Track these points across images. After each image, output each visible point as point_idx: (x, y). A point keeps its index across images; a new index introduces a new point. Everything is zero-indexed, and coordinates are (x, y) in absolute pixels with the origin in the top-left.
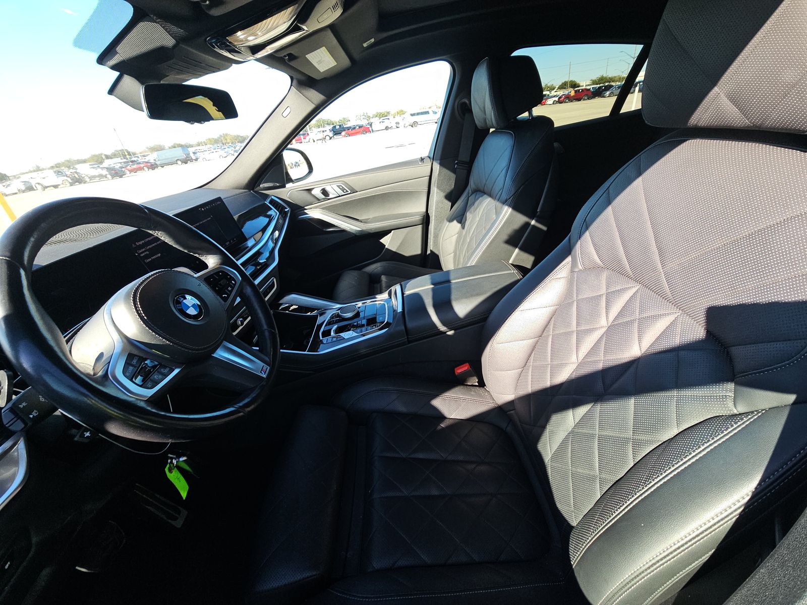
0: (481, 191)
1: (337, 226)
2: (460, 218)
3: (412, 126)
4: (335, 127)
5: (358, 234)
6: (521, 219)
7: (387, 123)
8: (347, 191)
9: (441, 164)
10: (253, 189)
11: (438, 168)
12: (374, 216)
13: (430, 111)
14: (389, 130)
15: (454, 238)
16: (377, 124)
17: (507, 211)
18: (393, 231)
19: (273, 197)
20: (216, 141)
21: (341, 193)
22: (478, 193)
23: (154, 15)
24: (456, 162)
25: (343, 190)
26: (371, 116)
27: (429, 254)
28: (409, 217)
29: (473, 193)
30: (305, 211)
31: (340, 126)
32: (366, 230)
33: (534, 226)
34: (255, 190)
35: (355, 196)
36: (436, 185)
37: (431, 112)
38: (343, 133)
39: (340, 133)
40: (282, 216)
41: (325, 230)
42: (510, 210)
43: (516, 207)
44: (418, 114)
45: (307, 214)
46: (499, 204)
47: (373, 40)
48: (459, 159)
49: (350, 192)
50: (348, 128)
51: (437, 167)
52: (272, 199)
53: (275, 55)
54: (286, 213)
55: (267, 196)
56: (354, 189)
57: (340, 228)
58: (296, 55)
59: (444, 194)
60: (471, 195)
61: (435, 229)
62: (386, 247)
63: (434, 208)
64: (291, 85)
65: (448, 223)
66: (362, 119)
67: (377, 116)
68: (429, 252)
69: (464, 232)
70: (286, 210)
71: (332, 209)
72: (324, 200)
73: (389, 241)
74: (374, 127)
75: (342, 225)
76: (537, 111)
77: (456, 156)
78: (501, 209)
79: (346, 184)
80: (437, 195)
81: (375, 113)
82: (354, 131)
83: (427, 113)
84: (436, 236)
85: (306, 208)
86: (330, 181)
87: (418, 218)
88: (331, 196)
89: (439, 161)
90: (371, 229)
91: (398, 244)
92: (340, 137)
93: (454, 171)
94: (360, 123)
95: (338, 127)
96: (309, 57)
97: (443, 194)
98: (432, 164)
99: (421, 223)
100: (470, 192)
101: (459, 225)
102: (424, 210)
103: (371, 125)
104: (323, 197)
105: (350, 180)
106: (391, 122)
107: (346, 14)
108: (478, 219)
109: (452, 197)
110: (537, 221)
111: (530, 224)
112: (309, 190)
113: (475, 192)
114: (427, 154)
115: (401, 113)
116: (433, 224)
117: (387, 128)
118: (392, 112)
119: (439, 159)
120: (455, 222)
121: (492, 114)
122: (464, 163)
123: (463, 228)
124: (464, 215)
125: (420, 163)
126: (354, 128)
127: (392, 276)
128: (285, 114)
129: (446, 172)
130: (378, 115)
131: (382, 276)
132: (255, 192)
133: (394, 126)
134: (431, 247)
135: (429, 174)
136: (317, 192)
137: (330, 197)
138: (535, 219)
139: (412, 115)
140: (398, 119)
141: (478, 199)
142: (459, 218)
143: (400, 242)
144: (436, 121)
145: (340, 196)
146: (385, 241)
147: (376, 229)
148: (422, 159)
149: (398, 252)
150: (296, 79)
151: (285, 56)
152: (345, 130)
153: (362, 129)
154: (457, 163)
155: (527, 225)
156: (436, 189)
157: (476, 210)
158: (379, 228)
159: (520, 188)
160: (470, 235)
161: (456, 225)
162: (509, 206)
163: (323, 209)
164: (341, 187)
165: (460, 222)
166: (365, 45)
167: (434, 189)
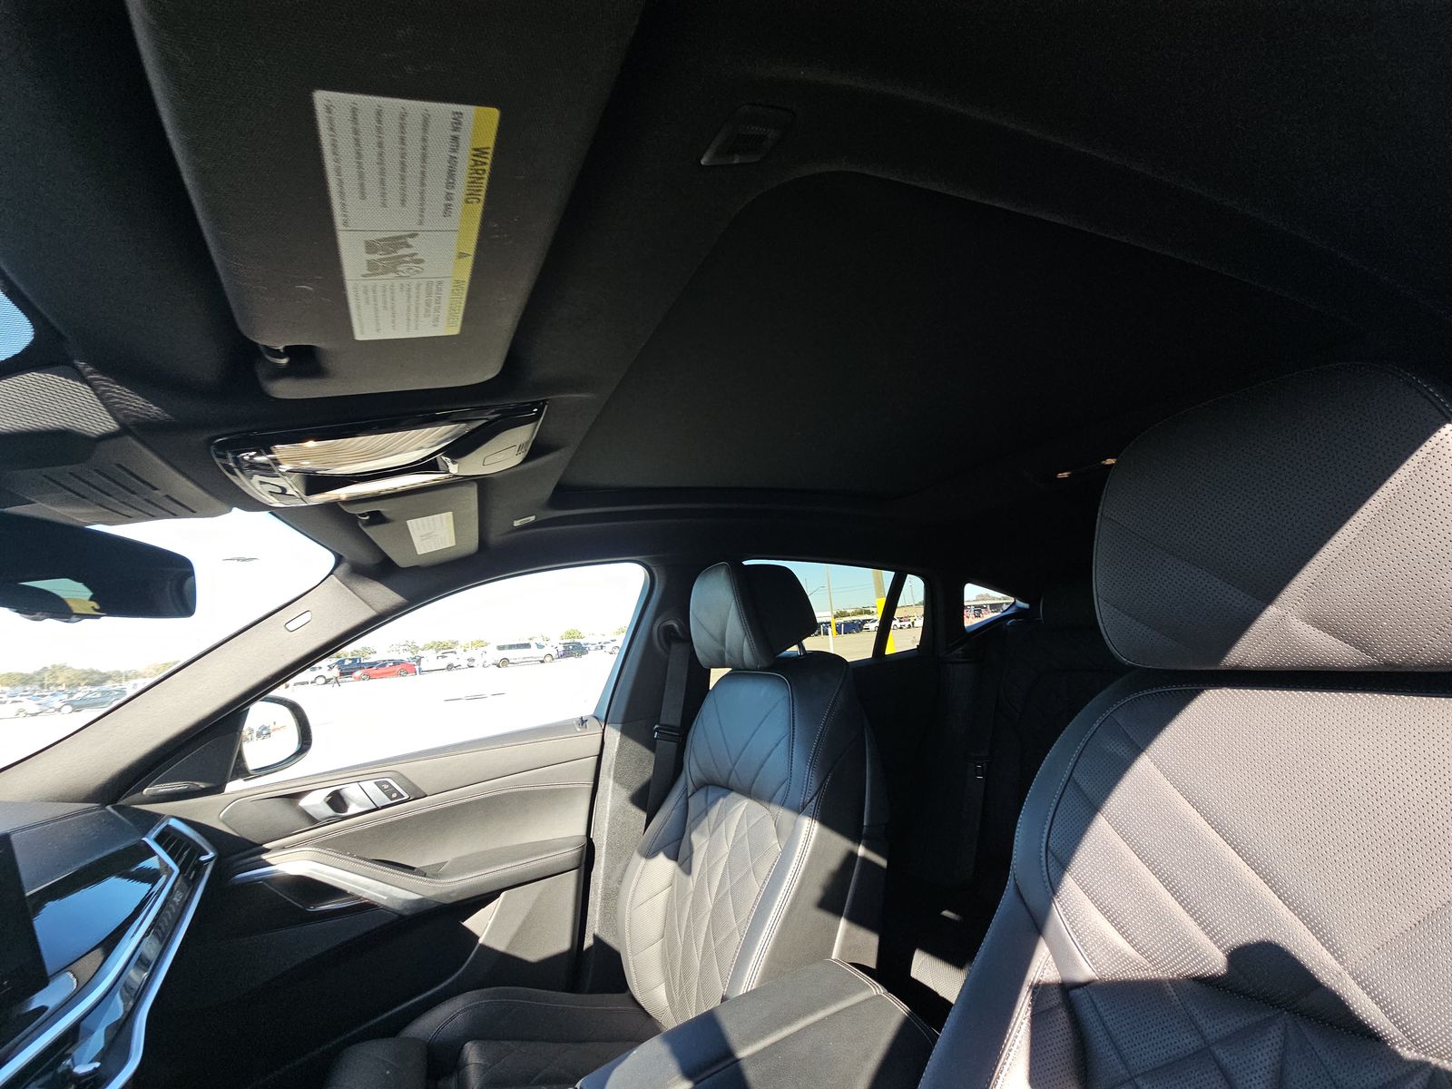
0: (719, 785)
1: (349, 895)
2: (676, 847)
3: (499, 666)
4: (343, 661)
5: (407, 913)
6: (839, 846)
7: (451, 659)
8: (400, 795)
9: (625, 732)
10: (113, 801)
11: (618, 738)
12: (459, 855)
13: (532, 643)
14: (454, 672)
15: (661, 898)
16: (430, 660)
17: (809, 829)
18: (503, 894)
19: (173, 823)
20: (26, 680)
21: (382, 799)
22: (710, 787)
23: (90, 363)
24: (656, 726)
25: (389, 792)
26: (421, 647)
27: (590, 948)
28: (548, 851)
29: (697, 789)
30: (264, 857)
31: (354, 660)
32: (436, 896)
33: (864, 860)
34: (121, 803)
35: (418, 806)
36: (612, 773)
37: (533, 646)
38: (358, 673)
39: (352, 673)
40: (186, 879)
41: (312, 909)
42: (816, 826)
43: (828, 819)
44: (511, 647)
45: (270, 865)
46: (786, 815)
47: (532, 518)
48: (663, 720)
49: (406, 797)
50: (371, 665)
51: (614, 736)
52: (168, 826)
53: (343, 507)
54: (200, 867)
55: (156, 818)
56: (418, 789)
57: (359, 898)
58: (388, 516)
59: (630, 793)
60: (693, 793)
61: (607, 877)
62: (481, 941)
63: (606, 825)
64: (331, 573)
65: (643, 860)
66: (401, 651)
67: (432, 647)
68: (588, 942)
69: (692, 882)
70: (203, 858)
71: (347, 846)
72: (330, 821)
73: (490, 922)
74: (424, 666)
75: (368, 888)
76: (811, 644)
77: (656, 717)
78: (796, 825)
79: (400, 777)
80: (613, 796)
81: (429, 642)
82: (382, 670)
83: (527, 646)
84: (611, 896)
85: (267, 846)
86: (357, 772)
87: (570, 853)
88: (352, 810)
89: (619, 726)
90: (448, 895)
91: (514, 930)
92: (352, 679)
93: (651, 745)
94: (397, 657)
95: (347, 662)
96: (411, 524)
97: (625, 794)
98: (604, 730)
99: (575, 864)
100: (691, 788)
101: (671, 865)
102: (583, 832)
103: (419, 661)
104: (330, 812)
105: (410, 770)
106: (459, 658)
107: (530, 464)
108: (726, 849)
109: (647, 799)
110: (868, 847)
111: (856, 855)
112: (294, 797)
113: (702, 787)
114: (591, 712)
115: (481, 644)
116: (602, 865)
117: (450, 667)
118: (462, 643)
119: (620, 721)
120: (661, 858)
121: (746, 644)
122: (671, 728)
123: (688, 871)
124: (681, 838)
125: (579, 730)
126: (384, 665)
127: (497, 1039)
128: (291, 626)
129: (632, 745)
130: (435, 646)
131: (468, 1045)
132: (119, 809)
133: (464, 664)
134: (594, 926)
135: (597, 752)
136: (315, 802)
137: (350, 811)
138: (862, 841)
139: (501, 648)
140: (472, 653)
141: (715, 802)
142: (671, 848)
143: (518, 922)
144: (542, 659)
145: (377, 809)
146: (481, 924)
147: (463, 890)
148: (583, 722)
149: (512, 952)
150: (349, 562)
151: (363, 515)
152: (361, 668)
153: (398, 668)
154: (657, 730)
155: (852, 856)
156: (611, 782)
157: (714, 830)
158: (471, 888)
159: (825, 779)
160: (714, 890)
161: (663, 866)
162: (813, 817)
163: (317, 845)
164: (386, 787)
165: (674, 857)
166: (517, 523)
167: (607, 782)
